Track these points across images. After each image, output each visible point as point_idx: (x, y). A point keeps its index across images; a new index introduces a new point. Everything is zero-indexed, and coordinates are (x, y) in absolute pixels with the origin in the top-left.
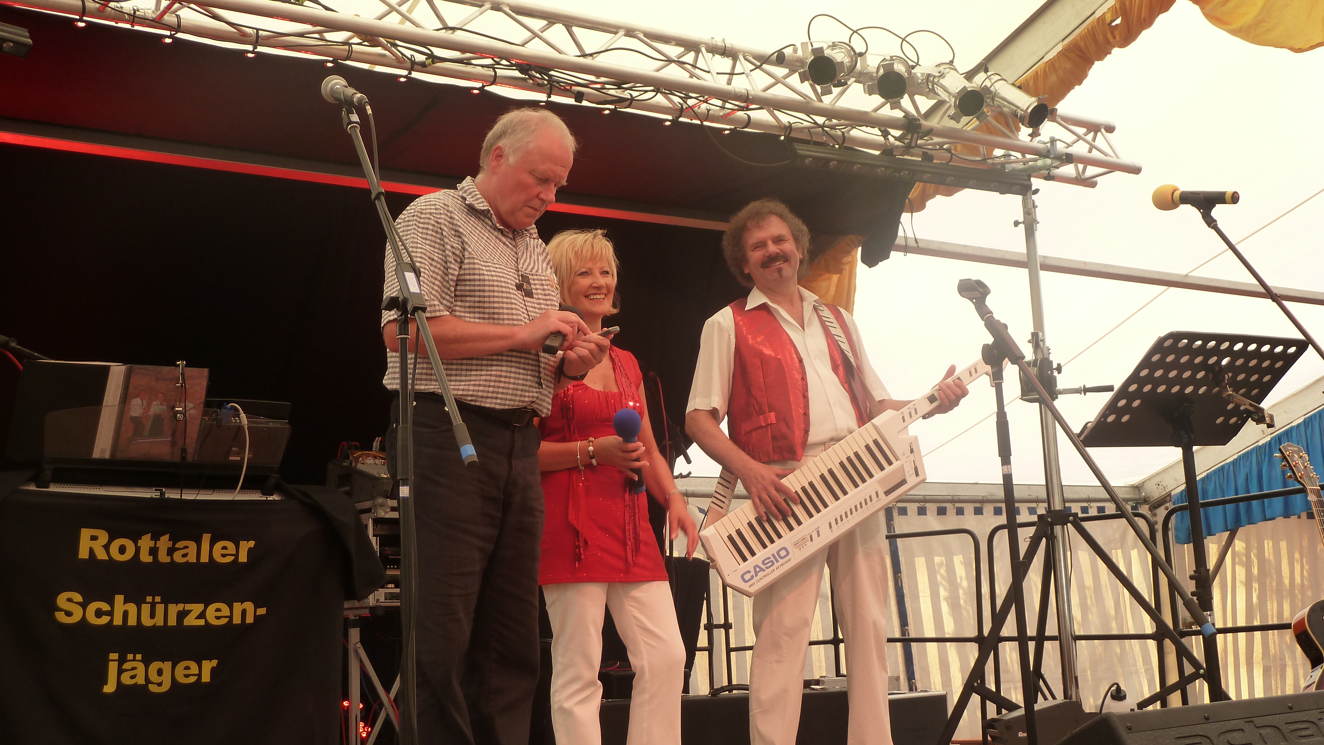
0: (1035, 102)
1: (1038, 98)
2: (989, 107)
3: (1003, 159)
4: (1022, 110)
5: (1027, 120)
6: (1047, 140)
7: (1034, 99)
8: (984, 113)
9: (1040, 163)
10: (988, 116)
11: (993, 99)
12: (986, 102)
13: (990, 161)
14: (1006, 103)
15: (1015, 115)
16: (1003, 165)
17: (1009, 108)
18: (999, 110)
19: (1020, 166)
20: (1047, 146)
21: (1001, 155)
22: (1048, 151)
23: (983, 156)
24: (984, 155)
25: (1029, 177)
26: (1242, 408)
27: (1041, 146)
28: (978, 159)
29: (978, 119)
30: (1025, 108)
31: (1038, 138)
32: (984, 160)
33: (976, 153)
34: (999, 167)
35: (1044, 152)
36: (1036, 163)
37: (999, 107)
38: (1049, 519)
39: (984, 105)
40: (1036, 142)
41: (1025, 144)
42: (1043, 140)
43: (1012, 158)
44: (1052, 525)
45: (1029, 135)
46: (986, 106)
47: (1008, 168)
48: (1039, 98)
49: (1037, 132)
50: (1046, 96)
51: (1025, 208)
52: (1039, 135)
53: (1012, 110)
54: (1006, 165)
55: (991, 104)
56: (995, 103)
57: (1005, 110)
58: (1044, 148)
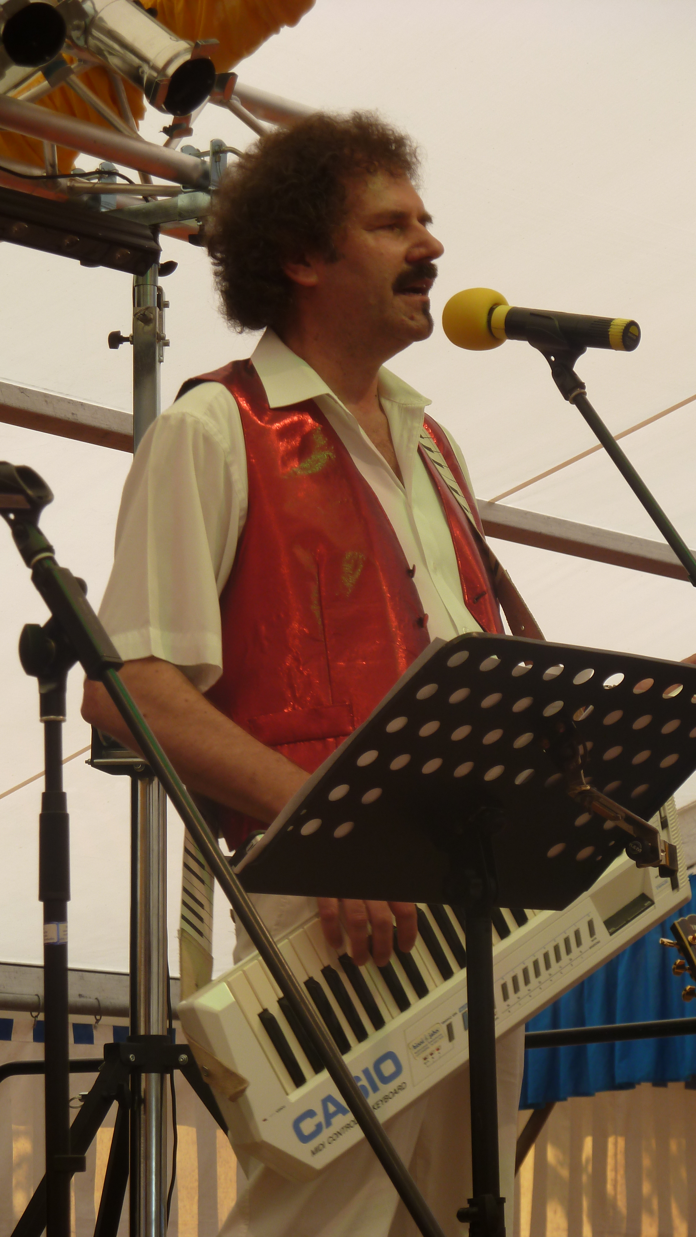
0: (186, 50)
1: (193, 44)
2: (75, 51)
3: (96, 181)
4: (154, 68)
5: (162, 94)
6: (205, 147)
7: (183, 45)
8: (62, 62)
9: (183, 200)
10: (71, 71)
11: (86, 32)
12: (71, 38)
13: (65, 182)
14: (116, 47)
15: (135, 76)
16: (95, 194)
17: (123, 59)
18: (97, 60)
19: (136, 202)
20: (204, 162)
21: (93, 170)
22: (206, 175)
23: (50, 169)
24: (53, 166)
25: (156, 230)
26: (609, 825)
27: (190, 160)
28: (37, 172)
29: (47, 74)
30: (160, 64)
31: (185, 141)
32: (52, 178)
33: (36, 158)
34: (85, 198)
35: (195, 175)
36: (175, 199)
37: (100, 52)
38: (132, 1057)
39: (65, 45)
40: (178, 149)
41: (154, 150)
42: (196, 147)
43: (119, 180)
44: (136, 1070)
45: (166, 130)
46: (69, 47)
47: (108, 203)
48: (197, 45)
49: (185, 125)
50: (214, 41)
51: (139, 305)
52: (188, 132)
53: (131, 65)
54: (104, 198)
55: (81, 43)
56: (92, 42)
57: (114, 62)
58: (196, 166)
